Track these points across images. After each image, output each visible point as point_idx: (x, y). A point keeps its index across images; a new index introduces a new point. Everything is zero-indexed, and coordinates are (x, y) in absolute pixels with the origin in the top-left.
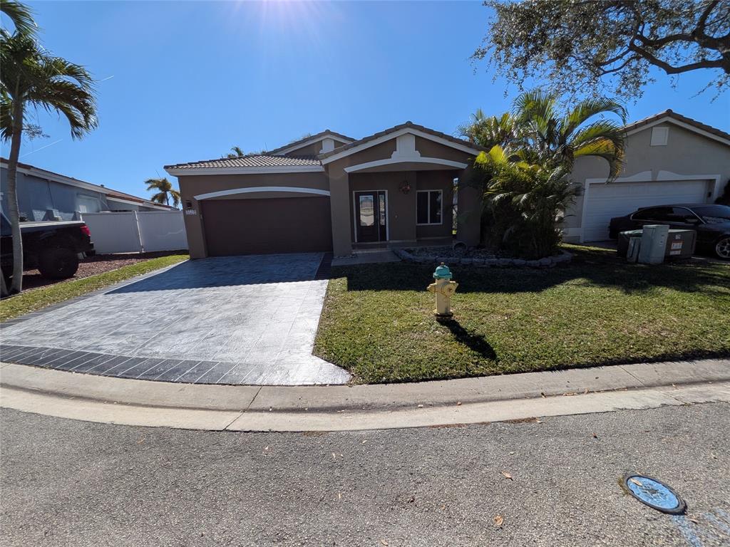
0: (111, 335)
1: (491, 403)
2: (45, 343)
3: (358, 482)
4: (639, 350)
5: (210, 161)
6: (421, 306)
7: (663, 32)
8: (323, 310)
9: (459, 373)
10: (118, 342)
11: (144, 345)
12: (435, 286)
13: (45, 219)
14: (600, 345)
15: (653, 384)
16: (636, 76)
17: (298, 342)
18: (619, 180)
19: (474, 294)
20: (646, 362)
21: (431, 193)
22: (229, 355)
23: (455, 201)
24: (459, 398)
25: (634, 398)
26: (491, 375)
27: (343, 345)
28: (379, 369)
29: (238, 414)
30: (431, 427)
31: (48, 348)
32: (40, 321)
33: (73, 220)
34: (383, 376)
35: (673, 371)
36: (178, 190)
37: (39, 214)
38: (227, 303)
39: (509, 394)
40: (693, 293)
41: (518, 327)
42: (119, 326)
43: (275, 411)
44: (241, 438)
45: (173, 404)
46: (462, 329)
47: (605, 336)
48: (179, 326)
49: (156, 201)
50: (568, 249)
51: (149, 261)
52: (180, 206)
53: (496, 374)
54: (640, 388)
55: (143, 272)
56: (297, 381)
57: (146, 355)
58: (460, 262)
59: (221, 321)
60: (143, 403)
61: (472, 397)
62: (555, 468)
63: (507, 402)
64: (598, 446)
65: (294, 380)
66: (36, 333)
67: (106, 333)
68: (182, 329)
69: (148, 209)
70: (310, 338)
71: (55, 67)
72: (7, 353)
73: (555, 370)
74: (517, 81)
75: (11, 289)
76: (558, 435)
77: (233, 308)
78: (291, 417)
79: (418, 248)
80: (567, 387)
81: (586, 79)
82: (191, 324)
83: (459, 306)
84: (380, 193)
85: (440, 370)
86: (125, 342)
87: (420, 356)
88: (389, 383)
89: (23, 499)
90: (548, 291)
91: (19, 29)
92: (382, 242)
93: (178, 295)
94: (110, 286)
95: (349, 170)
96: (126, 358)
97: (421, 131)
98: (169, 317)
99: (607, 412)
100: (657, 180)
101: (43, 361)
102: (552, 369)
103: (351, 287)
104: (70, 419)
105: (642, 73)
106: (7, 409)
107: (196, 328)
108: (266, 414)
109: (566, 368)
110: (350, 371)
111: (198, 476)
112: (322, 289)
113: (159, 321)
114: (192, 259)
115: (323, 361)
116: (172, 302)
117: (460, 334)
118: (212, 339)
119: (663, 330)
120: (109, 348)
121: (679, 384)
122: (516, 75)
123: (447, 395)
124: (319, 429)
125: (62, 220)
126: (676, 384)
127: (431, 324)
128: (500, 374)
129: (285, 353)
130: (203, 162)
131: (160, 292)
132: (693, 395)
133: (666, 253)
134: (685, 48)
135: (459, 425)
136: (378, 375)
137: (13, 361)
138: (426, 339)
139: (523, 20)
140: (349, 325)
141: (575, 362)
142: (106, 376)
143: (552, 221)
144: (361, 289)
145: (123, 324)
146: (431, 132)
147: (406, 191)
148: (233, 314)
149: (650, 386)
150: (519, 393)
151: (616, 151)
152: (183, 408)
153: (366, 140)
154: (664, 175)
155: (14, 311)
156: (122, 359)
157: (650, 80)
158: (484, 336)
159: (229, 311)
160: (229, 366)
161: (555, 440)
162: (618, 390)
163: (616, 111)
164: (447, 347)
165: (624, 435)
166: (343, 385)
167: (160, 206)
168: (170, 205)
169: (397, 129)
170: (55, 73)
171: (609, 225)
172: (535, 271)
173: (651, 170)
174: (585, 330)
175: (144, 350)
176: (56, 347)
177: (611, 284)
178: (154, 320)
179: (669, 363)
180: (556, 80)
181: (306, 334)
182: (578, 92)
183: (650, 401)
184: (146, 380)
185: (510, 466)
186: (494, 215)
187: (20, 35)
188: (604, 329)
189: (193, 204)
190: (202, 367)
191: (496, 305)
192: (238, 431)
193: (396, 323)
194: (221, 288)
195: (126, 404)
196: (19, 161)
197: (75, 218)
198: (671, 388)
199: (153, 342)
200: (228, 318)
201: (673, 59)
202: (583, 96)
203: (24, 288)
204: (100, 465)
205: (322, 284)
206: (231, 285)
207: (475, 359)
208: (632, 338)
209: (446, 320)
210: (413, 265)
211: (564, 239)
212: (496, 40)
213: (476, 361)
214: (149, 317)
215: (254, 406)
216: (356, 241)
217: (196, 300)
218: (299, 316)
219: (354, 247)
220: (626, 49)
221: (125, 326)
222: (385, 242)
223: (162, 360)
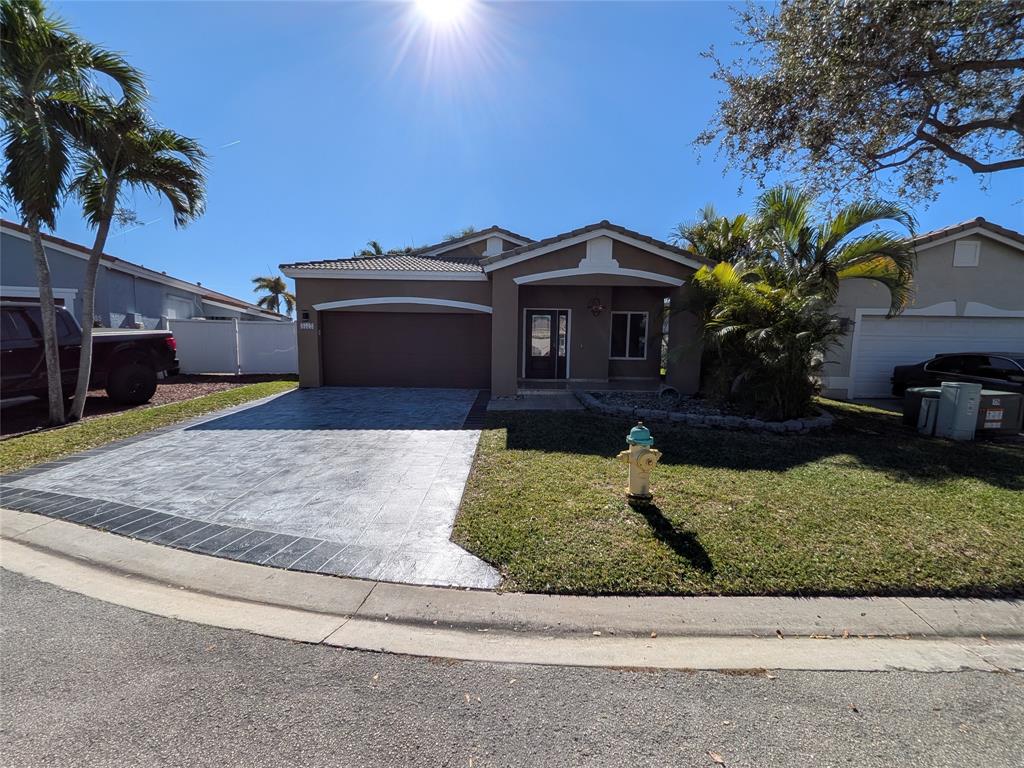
0: (187, 489)
1: (701, 639)
2: (103, 494)
3: (497, 744)
4: (929, 576)
5: (339, 261)
6: (608, 480)
7: (967, 115)
8: (471, 474)
9: (655, 588)
10: (195, 499)
11: (227, 508)
12: (628, 455)
13: (122, 326)
14: (869, 563)
15: (951, 632)
16: (928, 171)
17: (432, 521)
18: (907, 312)
19: (686, 467)
20: (940, 596)
21: (632, 315)
22: (337, 531)
23: (666, 328)
24: (655, 626)
25: (918, 652)
26: (704, 595)
27: (494, 530)
28: (541, 571)
29: (342, 620)
30: (609, 668)
31: (105, 502)
32: (99, 463)
33: (156, 329)
34: (545, 584)
35: (982, 614)
36: (293, 293)
37: (117, 319)
38: (341, 455)
39: (727, 628)
40: (1018, 492)
41: (747, 523)
42: (199, 477)
43: (393, 620)
44: (343, 658)
45: (257, 596)
46: (665, 520)
47: (878, 550)
48: (275, 484)
49: (264, 306)
50: (829, 408)
51: (245, 386)
52: (294, 315)
53: (711, 594)
54: (930, 636)
55: (237, 402)
56: (425, 579)
57: (229, 521)
58: (668, 417)
59: (330, 480)
60: (218, 592)
61: (672, 627)
62: (791, 755)
63: (725, 640)
64: (858, 726)
65: (423, 577)
66: (92, 479)
67: (181, 486)
68: (279, 489)
69: (252, 318)
70: (450, 515)
71: (161, 140)
72: (54, 504)
73: (799, 596)
74: (756, 176)
75: (69, 415)
76: (796, 702)
77: (349, 463)
78: (413, 633)
79: (611, 392)
80: (817, 624)
81: (855, 175)
82: (292, 480)
83: (663, 484)
84: (562, 313)
85: (628, 580)
86: (204, 501)
87: (600, 557)
88: (555, 594)
89: (51, 717)
90: (795, 472)
91: (126, 96)
92: (560, 380)
93: (278, 438)
94: (192, 419)
95: (519, 281)
96: (203, 524)
97: (621, 233)
98: (263, 469)
99: (876, 671)
100: (966, 315)
101: (97, 520)
102: (794, 594)
103: (513, 443)
104: (123, 607)
105: (936, 168)
106: (45, 583)
107: (297, 488)
108: (379, 625)
109: (817, 594)
110: (501, 571)
111: (280, 709)
112: (472, 443)
113: (250, 474)
114: (302, 388)
115: (464, 552)
116: (269, 447)
117: (661, 527)
118: (317, 506)
119: (968, 546)
120: (183, 507)
121: (991, 636)
122: (754, 167)
123: (637, 620)
124: (450, 655)
125: (144, 328)
126: (987, 635)
127: (620, 509)
128: (716, 595)
129: (413, 536)
130: (328, 262)
131: (254, 433)
132: (1014, 657)
133: (977, 425)
134: (1000, 136)
135: (652, 670)
136: (539, 581)
137: (59, 516)
138: (612, 531)
139: (764, 100)
140: (504, 502)
141: (830, 585)
142: (174, 547)
143: (804, 367)
144: (524, 447)
145: (204, 474)
146: (635, 235)
147: (597, 313)
148: (348, 471)
149: (946, 635)
150: (744, 627)
151: (901, 274)
152: (269, 604)
153: (546, 243)
154: (974, 308)
155: (70, 445)
156: (197, 524)
157: (949, 177)
158: (696, 534)
159: (343, 466)
160: (336, 548)
161: (794, 709)
162: (895, 636)
163: (899, 220)
164: (641, 546)
165: (900, 711)
166: (489, 590)
167: (268, 313)
168: (281, 313)
169: (588, 229)
170: (160, 148)
171: (891, 375)
172: (776, 439)
173: (955, 300)
174: (848, 538)
175: (227, 514)
176: (116, 501)
177: (891, 466)
178: (245, 472)
179: (977, 600)
180: (812, 175)
181: (443, 509)
182: (843, 191)
183: (944, 660)
184: (225, 558)
185: (723, 743)
186: (720, 354)
187: (127, 104)
188: (877, 537)
189: (310, 316)
190: (301, 545)
191: (716, 487)
192: (338, 647)
193: (570, 503)
194: (336, 431)
195: (195, 591)
196: (104, 252)
197: (160, 326)
198: (978, 641)
199: (239, 504)
200: (340, 478)
201: (982, 151)
202: (851, 197)
203: (86, 414)
204: (153, 678)
205: (471, 436)
206: (349, 428)
207: (681, 568)
208: (919, 556)
209: (642, 504)
210: (601, 416)
211: (823, 392)
212: (728, 122)
213: (682, 571)
214: (238, 467)
215: (363, 611)
216: (524, 376)
217: (300, 447)
218: (438, 481)
219: (520, 385)
220: (911, 137)
221: (205, 477)
222: (564, 380)
223: (248, 531)
